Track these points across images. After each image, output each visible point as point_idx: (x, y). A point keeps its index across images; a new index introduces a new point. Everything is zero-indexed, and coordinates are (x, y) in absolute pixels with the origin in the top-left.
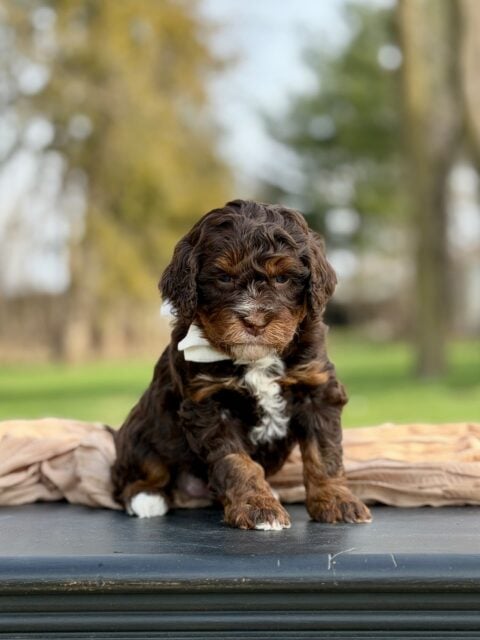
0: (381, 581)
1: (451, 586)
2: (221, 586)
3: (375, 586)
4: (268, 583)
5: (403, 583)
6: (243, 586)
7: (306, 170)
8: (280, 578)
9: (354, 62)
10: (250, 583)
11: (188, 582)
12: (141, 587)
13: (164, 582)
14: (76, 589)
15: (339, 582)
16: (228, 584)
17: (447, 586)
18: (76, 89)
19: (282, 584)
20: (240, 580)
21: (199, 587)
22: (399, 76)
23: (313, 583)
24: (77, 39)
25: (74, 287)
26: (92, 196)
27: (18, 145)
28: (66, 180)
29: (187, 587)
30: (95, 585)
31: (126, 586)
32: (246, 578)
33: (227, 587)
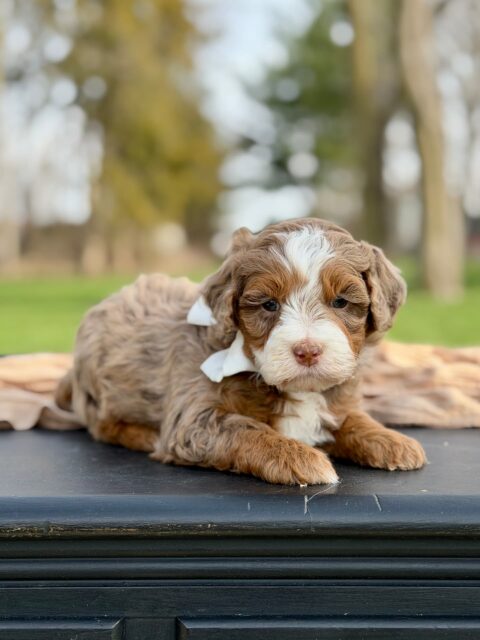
0: (364, 527)
1: (443, 533)
2: (183, 532)
3: (357, 533)
4: (237, 529)
5: (388, 529)
6: (208, 532)
7: (276, 124)
8: (251, 524)
10: (217, 529)
11: (146, 528)
12: (93, 533)
14: (20, 535)
15: (317, 528)
16: (191, 530)
17: (438, 533)
19: (253, 530)
20: (205, 525)
21: (160, 533)
23: (288, 529)
27: (48, 101)
29: (146, 533)
30: (42, 531)
31: (77, 533)
32: (212, 523)
33: (191, 533)
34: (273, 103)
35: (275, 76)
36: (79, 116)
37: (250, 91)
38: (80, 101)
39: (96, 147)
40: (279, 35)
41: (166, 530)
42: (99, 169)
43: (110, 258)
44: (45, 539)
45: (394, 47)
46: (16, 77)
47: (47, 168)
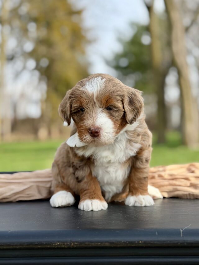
2: (129, 245)
6: (140, 245)
8: (158, 241)
9: (135, 41)
10: (144, 243)
12: (90, 245)
13: (102, 243)
14: (59, 247)
15: (187, 243)
18: (43, 49)
20: (138, 242)
21: (119, 246)
22: (150, 47)
24: (43, 33)
25: (42, 116)
26: (49, 85)
27: (24, 68)
28: (40, 79)
29: (113, 246)
30: (68, 245)
31: (83, 245)
32: (141, 241)
33: (132, 245)
34: (117, 68)
35: (118, 57)
36: (37, 74)
37: (108, 63)
38: (38, 68)
39: (44, 86)
40: (120, 40)
41: (121, 244)
42: (45, 96)
43: (50, 133)
44: (69, 248)
45: (169, 44)
46: (11, 58)
47: (23, 96)
